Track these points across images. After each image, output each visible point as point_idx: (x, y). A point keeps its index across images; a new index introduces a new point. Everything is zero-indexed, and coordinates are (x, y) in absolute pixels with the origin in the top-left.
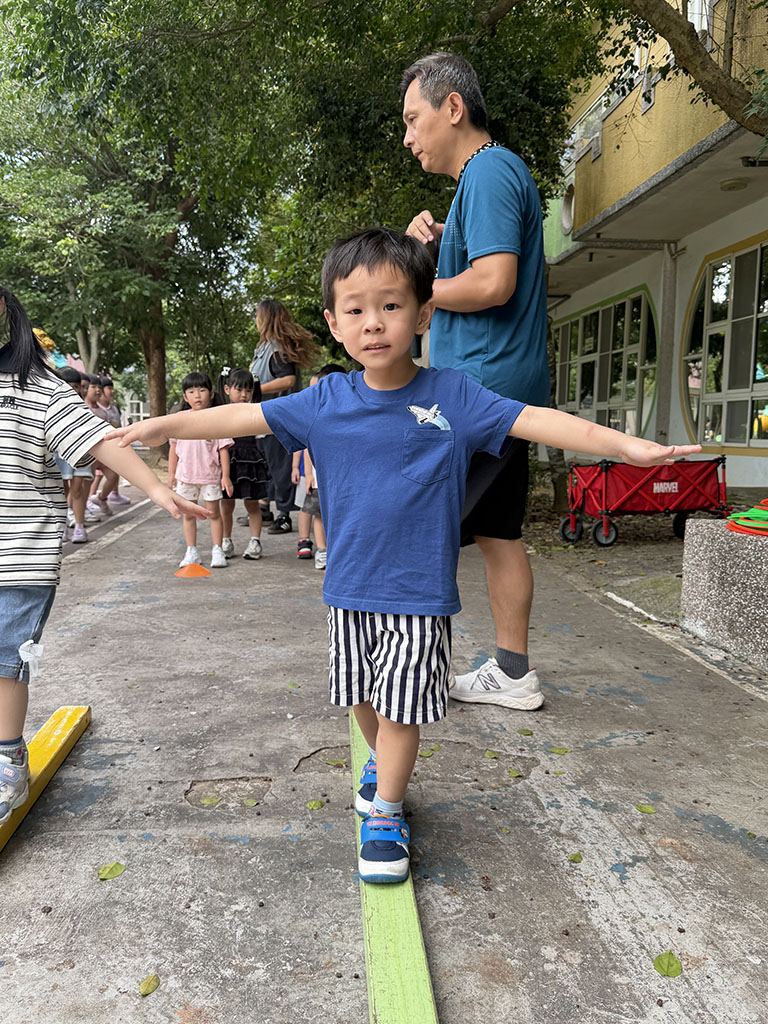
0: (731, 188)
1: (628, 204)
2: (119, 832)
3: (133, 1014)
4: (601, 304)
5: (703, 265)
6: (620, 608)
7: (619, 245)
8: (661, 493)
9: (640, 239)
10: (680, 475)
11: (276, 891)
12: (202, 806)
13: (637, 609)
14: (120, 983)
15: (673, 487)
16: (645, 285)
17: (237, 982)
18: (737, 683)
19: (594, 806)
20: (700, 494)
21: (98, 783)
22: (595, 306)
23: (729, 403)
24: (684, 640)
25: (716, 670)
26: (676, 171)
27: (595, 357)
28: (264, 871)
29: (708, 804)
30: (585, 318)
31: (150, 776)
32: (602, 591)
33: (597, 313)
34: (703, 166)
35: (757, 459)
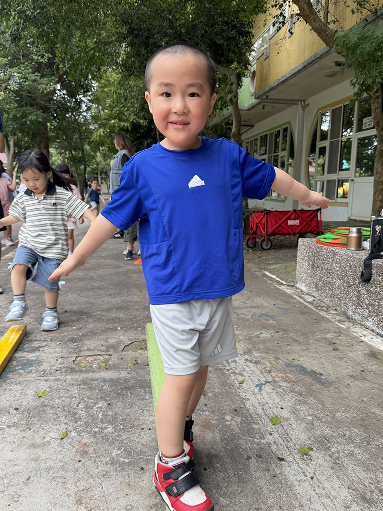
0: (330, 76)
1: (281, 82)
2: (45, 378)
3: (58, 445)
4: (269, 130)
5: (317, 113)
6: (270, 278)
7: (277, 101)
8: (292, 225)
9: (287, 99)
10: (300, 216)
11: (115, 399)
12: (81, 366)
13: (277, 279)
14: (51, 435)
15: (297, 222)
16: (289, 121)
17: (100, 433)
18: (317, 311)
19: (251, 362)
20: (310, 225)
21: (33, 359)
22: (266, 131)
23: (328, 181)
24: (296, 292)
25: (309, 305)
26: (304, 67)
27: (266, 157)
28: (110, 391)
29: (298, 360)
30: (261, 137)
31: (57, 355)
32: (263, 271)
33: (267, 135)
34: (316, 65)
35: (339, 208)
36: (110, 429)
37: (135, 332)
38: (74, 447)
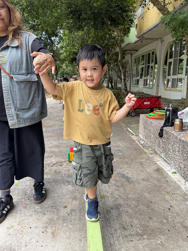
1: (149, 30)
5: (168, 45)
6: (129, 132)
7: (148, 39)
8: (146, 104)
9: (153, 38)
10: (150, 100)
13: (132, 132)
15: (149, 103)
16: (155, 49)
18: (143, 148)
20: (155, 104)
22: (144, 53)
23: (172, 79)
24: (138, 139)
27: (144, 66)
29: (124, 172)
30: (142, 56)
32: (127, 128)
33: (144, 55)
35: (178, 92)
37: (59, 158)
38: (22, 205)
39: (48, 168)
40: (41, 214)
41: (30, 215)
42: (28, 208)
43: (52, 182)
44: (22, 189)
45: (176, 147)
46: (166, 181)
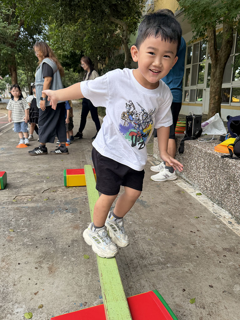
35: (197, 107)
36: (26, 230)
37: (52, 183)
38: (5, 238)
39: (38, 195)
40: (32, 248)
41: (17, 249)
42: (14, 242)
43: (45, 211)
44: (4, 220)
45: (201, 163)
46: (189, 203)
